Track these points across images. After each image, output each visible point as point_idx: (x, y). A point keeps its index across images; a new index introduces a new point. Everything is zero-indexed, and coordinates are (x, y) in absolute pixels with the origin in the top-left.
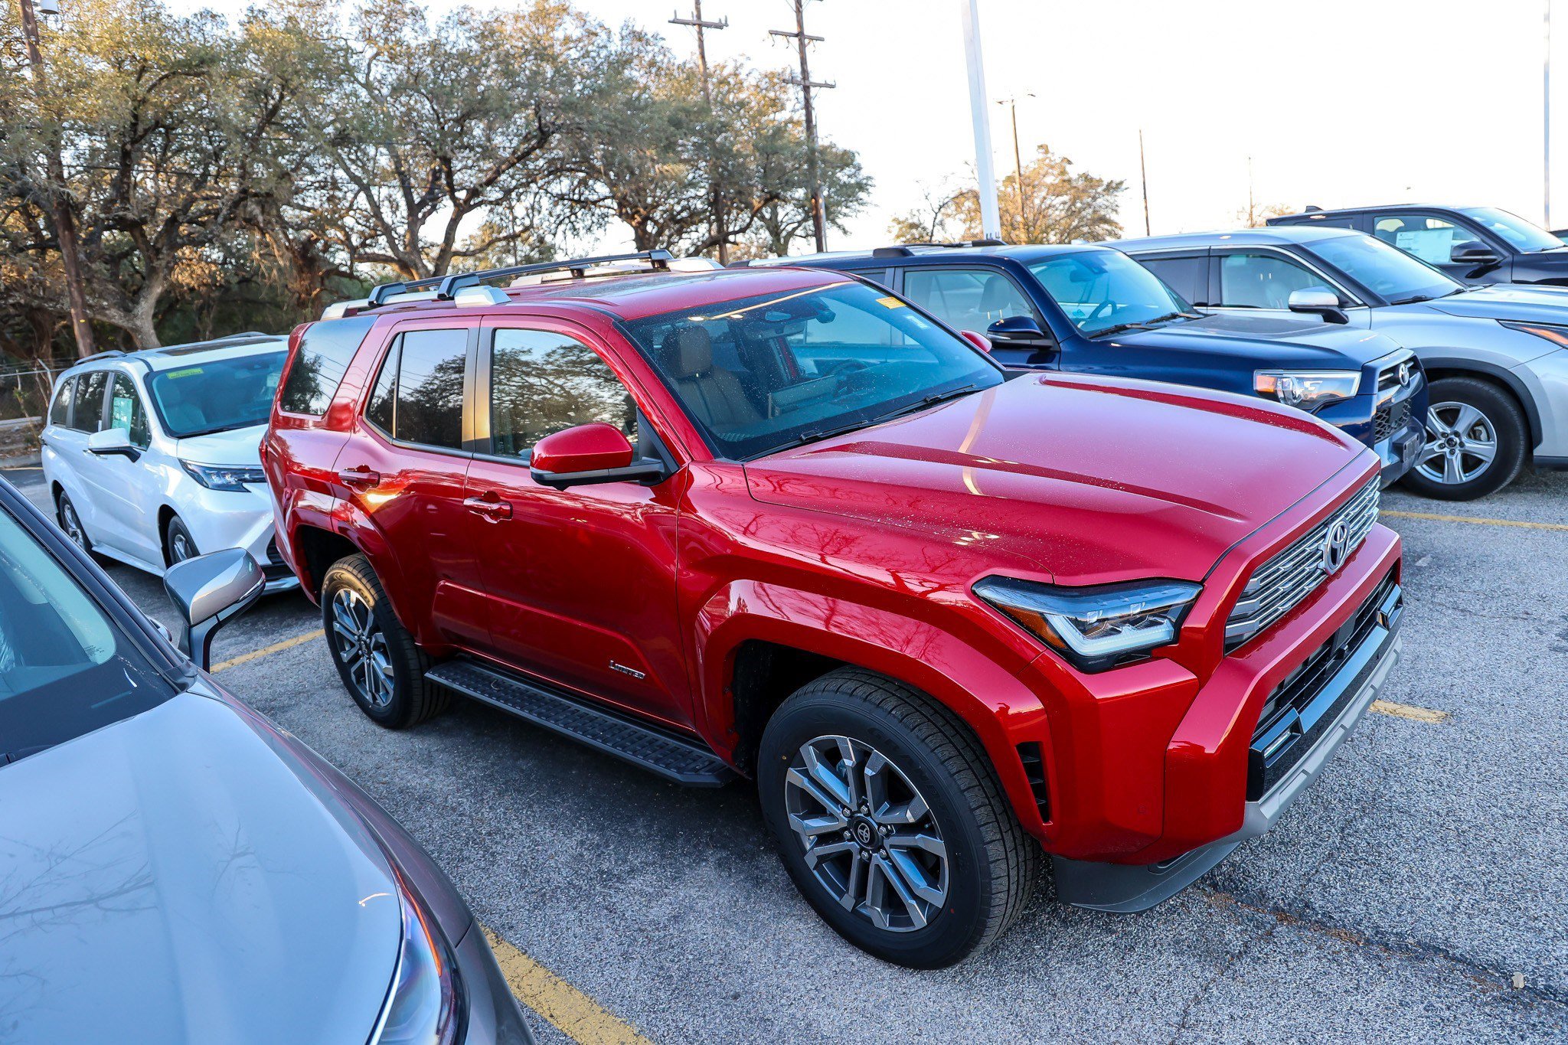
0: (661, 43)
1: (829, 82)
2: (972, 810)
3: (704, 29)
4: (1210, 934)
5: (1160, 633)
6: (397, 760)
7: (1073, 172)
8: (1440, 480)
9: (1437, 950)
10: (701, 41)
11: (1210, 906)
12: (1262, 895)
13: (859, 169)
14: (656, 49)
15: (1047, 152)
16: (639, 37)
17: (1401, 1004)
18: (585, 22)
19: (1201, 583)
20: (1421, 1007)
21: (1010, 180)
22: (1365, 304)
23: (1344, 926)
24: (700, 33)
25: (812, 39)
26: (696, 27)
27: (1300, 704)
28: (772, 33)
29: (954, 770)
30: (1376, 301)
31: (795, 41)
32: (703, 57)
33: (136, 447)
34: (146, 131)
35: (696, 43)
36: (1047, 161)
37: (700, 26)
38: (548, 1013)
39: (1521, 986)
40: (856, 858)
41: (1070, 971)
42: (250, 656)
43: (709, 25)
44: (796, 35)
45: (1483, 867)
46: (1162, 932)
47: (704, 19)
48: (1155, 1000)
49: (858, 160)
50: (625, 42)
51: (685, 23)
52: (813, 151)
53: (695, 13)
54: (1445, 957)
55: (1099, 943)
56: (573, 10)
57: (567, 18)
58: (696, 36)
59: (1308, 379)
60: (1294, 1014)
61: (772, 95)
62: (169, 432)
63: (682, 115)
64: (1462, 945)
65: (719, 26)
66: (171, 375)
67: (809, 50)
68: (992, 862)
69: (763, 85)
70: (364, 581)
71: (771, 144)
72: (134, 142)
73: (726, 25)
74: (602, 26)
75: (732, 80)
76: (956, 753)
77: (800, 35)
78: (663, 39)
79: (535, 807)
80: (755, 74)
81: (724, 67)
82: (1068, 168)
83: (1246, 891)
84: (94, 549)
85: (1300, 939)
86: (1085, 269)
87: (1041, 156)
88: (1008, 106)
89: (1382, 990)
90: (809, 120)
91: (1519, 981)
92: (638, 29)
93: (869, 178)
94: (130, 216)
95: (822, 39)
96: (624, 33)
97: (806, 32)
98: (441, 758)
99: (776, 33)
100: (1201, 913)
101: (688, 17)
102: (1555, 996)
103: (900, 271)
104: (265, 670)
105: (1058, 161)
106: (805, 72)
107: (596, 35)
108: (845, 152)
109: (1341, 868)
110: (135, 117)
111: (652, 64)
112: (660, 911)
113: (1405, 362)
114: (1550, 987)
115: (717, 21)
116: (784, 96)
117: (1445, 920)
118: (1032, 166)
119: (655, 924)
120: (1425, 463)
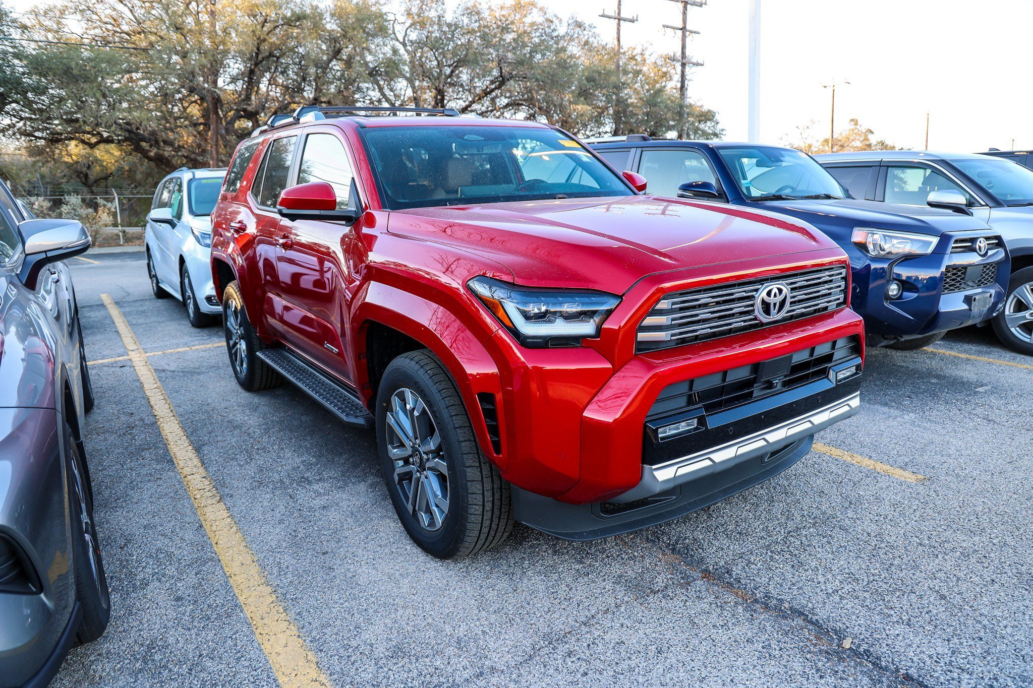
0: (594, 30)
1: (700, 62)
2: (460, 442)
3: (622, 22)
4: (646, 576)
5: (587, 328)
6: (238, 406)
7: (873, 139)
8: (1028, 341)
9: (801, 614)
10: (619, 30)
11: (660, 561)
12: (702, 560)
13: (717, 123)
14: (590, 34)
15: (856, 124)
16: (579, 25)
17: (747, 641)
18: (545, 13)
19: (621, 297)
20: (761, 645)
21: (826, 141)
22: (987, 205)
23: (745, 589)
24: (619, 25)
25: (691, 32)
26: (617, 20)
27: (711, 408)
28: (664, 26)
29: (454, 414)
30: (996, 202)
31: (680, 33)
32: (619, 40)
33: (175, 221)
34: (263, 59)
35: (616, 31)
36: (856, 131)
37: (619, 20)
38: (215, 541)
39: (848, 647)
40: (414, 477)
41: (537, 579)
42: (202, 347)
43: (625, 20)
44: (681, 29)
45: (877, 571)
46: (616, 569)
47: (622, 15)
48: (579, 606)
49: (717, 117)
50: (570, 27)
51: (610, 17)
52: (681, 107)
53: (617, 11)
54: (804, 620)
55: (567, 568)
56: (540, 5)
57: (535, 10)
58: (616, 26)
59: (896, 238)
60: (666, 632)
61: (664, 70)
62: (191, 211)
63: (596, 75)
64: (821, 614)
65: (632, 21)
66: (204, 181)
67: (688, 40)
68: (469, 481)
69: (659, 63)
70: (238, 293)
71: (654, 99)
72: (256, 64)
73: (637, 20)
74: (556, 16)
75: (639, 58)
76: (460, 403)
77: (683, 29)
78: (595, 27)
79: (293, 441)
80: (655, 56)
81: (634, 49)
82: (870, 136)
83: (692, 556)
84: (161, 285)
85: (707, 590)
86: (767, 159)
87: (853, 127)
88: (830, 90)
89: (743, 630)
90: (683, 86)
91: (847, 644)
92: (579, 20)
93: (722, 130)
94: (249, 108)
95: (698, 33)
96: (570, 22)
97: (688, 27)
98: (263, 409)
99: (668, 27)
100: (650, 564)
101: (612, 14)
102: (868, 657)
103: (639, 150)
104: (204, 354)
105: (864, 131)
106: (683, 53)
107: (552, 22)
108: (709, 111)
109: (770, 554)
110: (258, 49)
111: (587, 43)
112: (318, 502)
113: (987, 239)
114: (869, 651)
115: (631, 18)
116: (673, 71)
117: (821, 596)
118: (844, 134)
119: (311, 509)
120: (1018, 326)
